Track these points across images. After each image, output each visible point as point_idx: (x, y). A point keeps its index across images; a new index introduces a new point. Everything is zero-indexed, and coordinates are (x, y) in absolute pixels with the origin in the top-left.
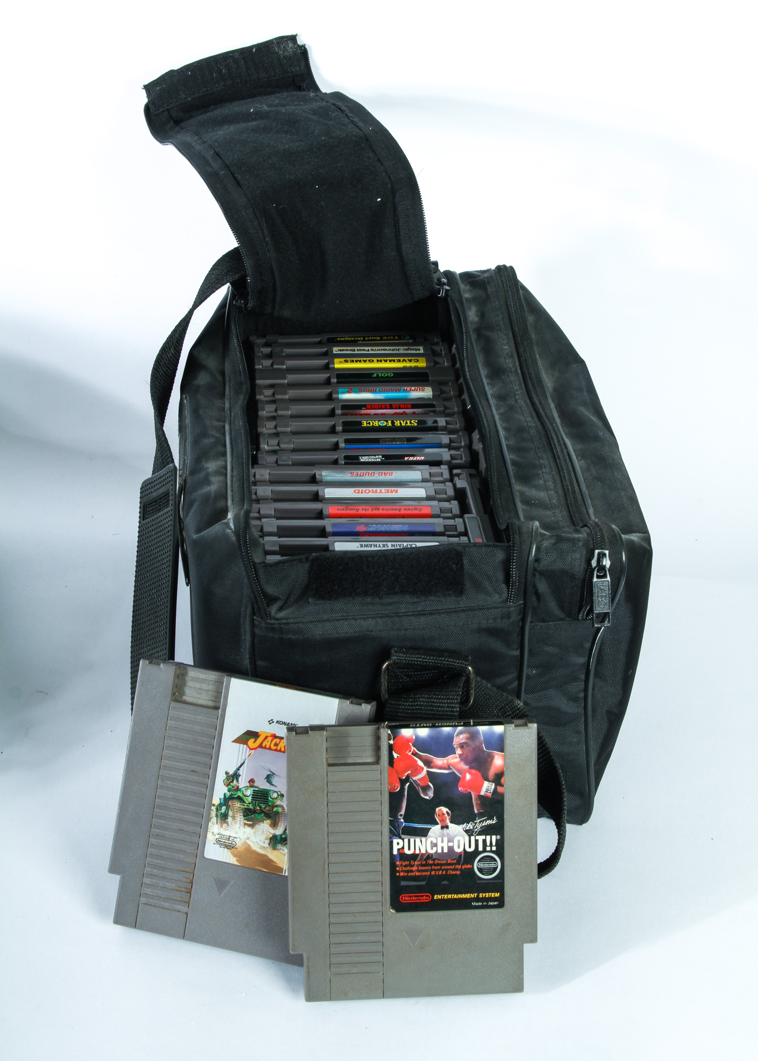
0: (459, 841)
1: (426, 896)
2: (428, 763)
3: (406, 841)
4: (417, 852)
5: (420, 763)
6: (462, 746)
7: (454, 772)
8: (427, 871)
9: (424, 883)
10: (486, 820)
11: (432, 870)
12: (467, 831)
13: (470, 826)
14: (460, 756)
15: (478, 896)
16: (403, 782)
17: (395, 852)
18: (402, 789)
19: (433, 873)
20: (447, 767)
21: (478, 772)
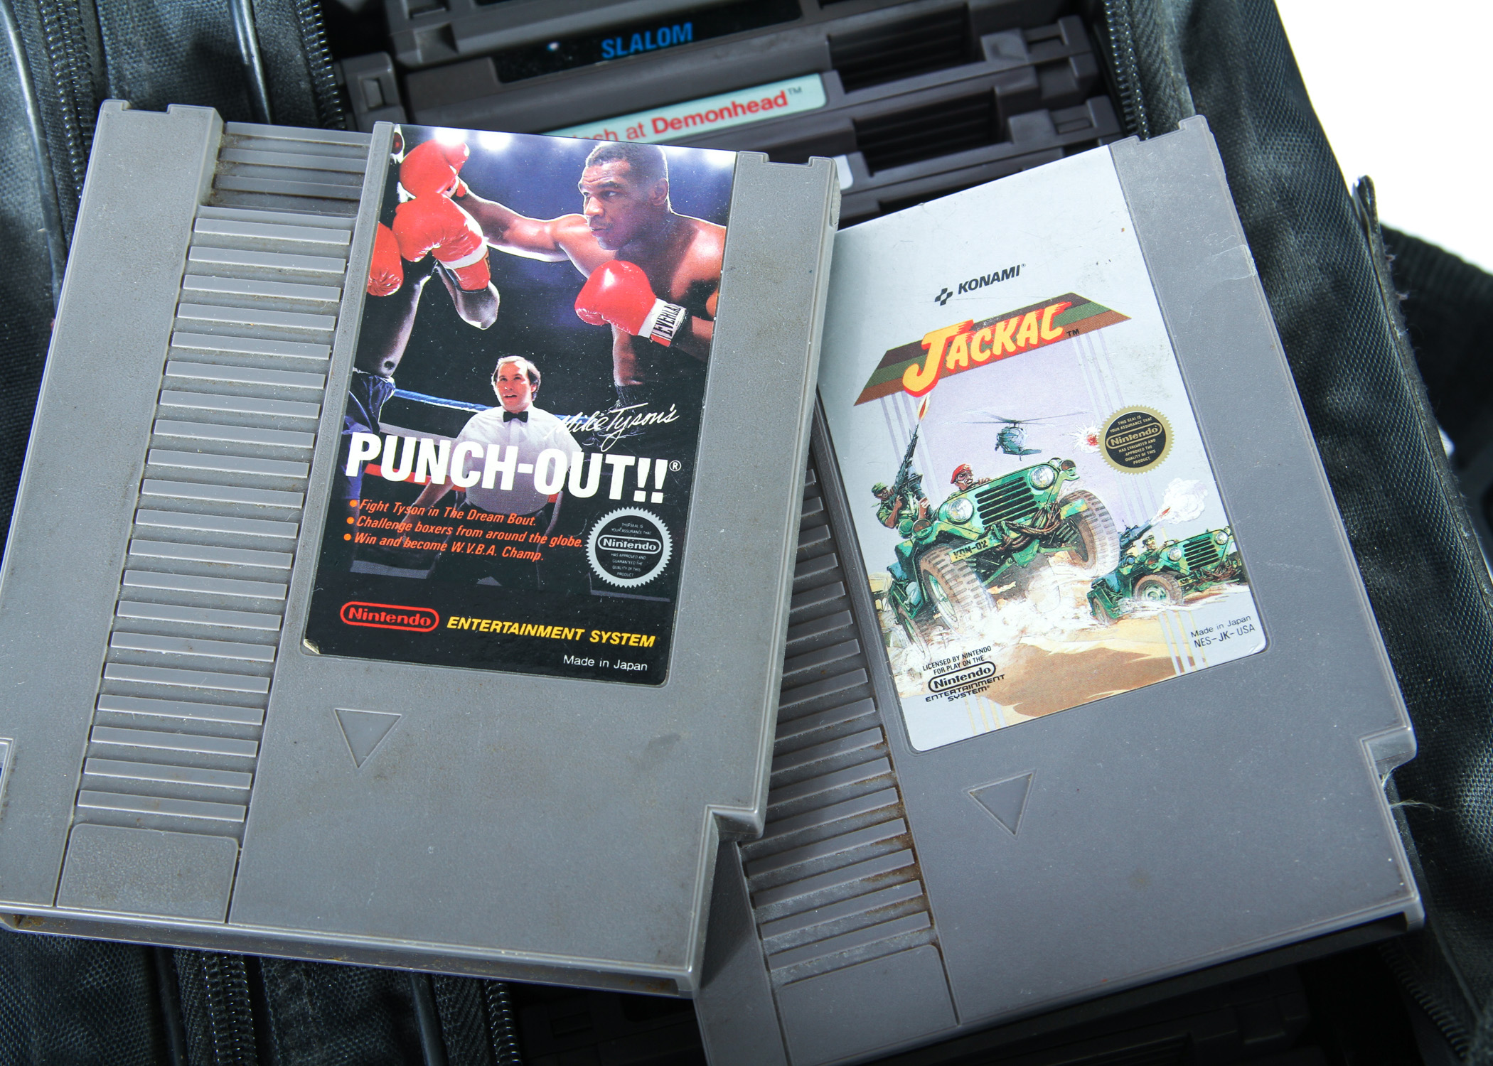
0: (552, 461)
1: (423, 614)
2: (495, 228)
3: (391, 442)
4: (420, 478)
5: (473, 225)
6: (603, 193)
7: (569, 262)
8: (439, 538)
9: (422, 574)
10: (644, 411)
11: (455, 538)
12: (580, 437)
13: (593, 422)
14: (595, 218)
15: (586, 636)
16: (411, 272)
17: (352, 470)
18: (407, 291)
19: (457, 547)
20: (551, 245)
21: (639, 271)
